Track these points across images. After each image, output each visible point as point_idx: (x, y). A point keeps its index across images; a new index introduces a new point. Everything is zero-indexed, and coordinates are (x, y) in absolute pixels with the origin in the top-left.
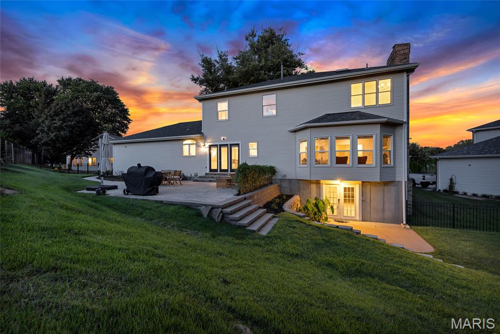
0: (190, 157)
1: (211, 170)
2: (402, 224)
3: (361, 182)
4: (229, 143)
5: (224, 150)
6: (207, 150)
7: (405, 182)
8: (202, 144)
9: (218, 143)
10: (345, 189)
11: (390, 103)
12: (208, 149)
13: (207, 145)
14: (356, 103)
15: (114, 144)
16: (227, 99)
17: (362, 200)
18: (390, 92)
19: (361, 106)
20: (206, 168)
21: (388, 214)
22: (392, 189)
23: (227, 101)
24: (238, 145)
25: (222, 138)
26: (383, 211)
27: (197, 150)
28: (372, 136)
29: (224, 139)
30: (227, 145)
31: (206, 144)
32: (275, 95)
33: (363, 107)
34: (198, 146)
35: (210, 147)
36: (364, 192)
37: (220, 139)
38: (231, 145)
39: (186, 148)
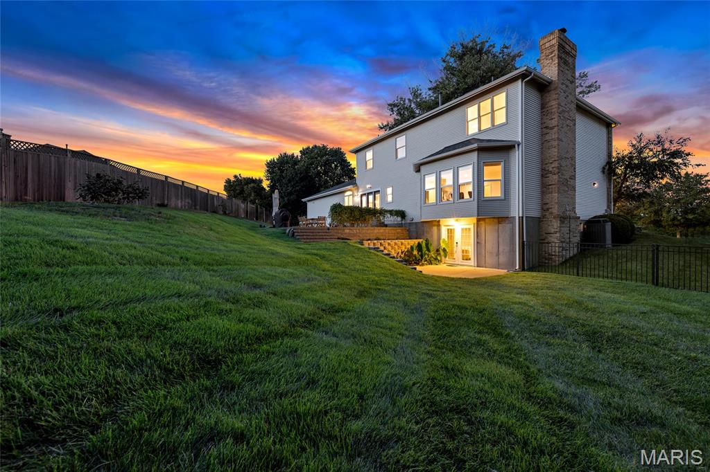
3: (475, 220)
4: (373, 191)
5: (371, 197)
6: (359, 199)
7: (519, 217)
8: (356, 194)
9: (367, 192)
10: (463, 229)
11: (505, 122)
14: (473, 129)
16: (371, 148)
17: (477, 243)
18: (505, 109)
19: (478, 131)
21: (503, 258)
22: (508, 226)
23: (372, 150)
24: (380, 192)
25: (368, 187)
26: (498, 254)
27: (353, 200)
31: (359, 193)
32: (404, 136)
33: (479, 133)
34: (353, 196)
35: (362, 196)
36: (479, 234)
38: (375, 192)
39: (346, 199)
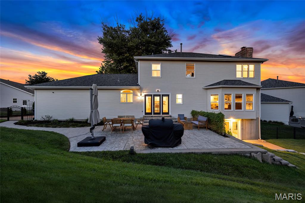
0: (127, 103)
1: (146, 113)
2: (259, 139)
3: (241, 119)
4: (161, 94)
5: (157, 98)
8: (139, 94)
9: (153, 94)
10: (233, 123)
11: (253, 77)
12: (144, 97)
13: (143, 94)
14: (239, 75)
15: (36, 89)
16: (161, 62)
17: (242, 129)
18: (253, 72)
19: (241, 77)
20: (142, 112)
21: (253, 135)
22: (255, 121)
23: (161, 64)
24: (168, 95)
25: (157, 90)
26: (251, 133)
27: (134, 98)
28: (252, 95)
30: (159, 95)
31: (142, 94)
33: (242, 78)
34: (135, 95)
36: (243, 125)
37: (155, 90)
38: (163, 95)
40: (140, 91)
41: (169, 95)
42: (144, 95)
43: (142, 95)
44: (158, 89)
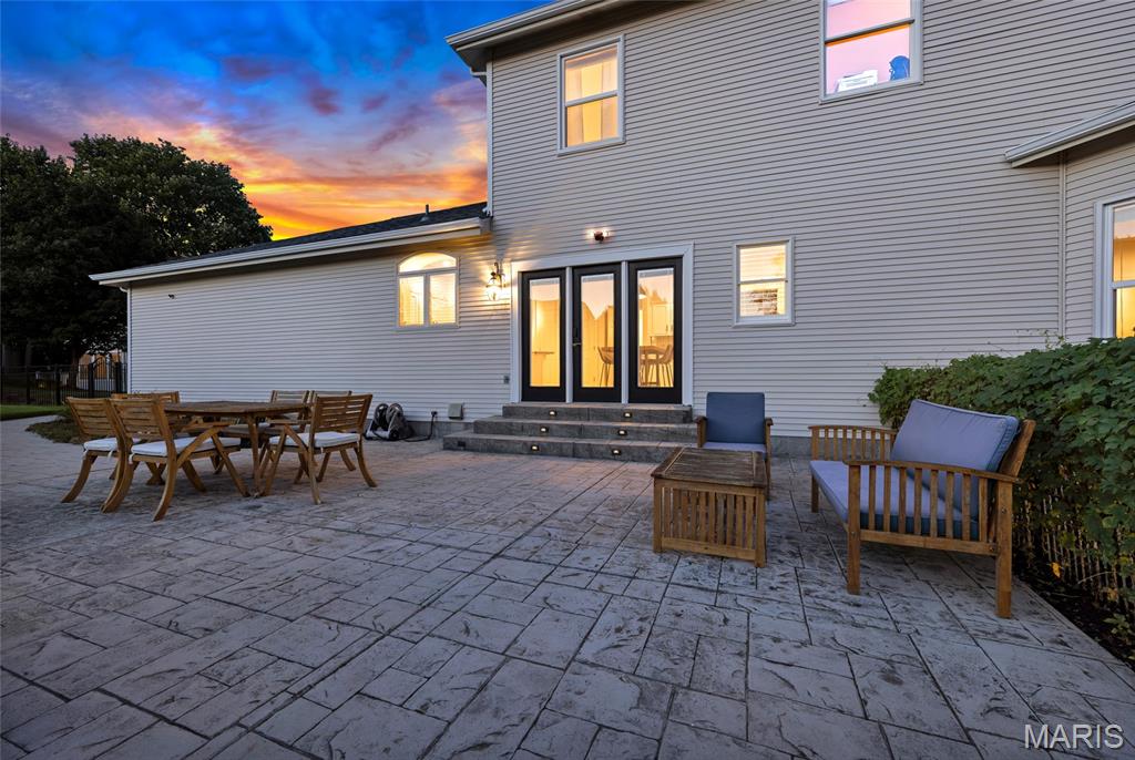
0: (430, 330)
1: (529, 392)
4: (624, 256)
6: (511, 294)
8: (486, 270)
9: (568, 261)
12: (516, 290)
13: (512, 270)
15: (133, 285)
20: (507, 380)
23: (620, 45)
24: (674, 263)
25: (591, 234)
27: (461, 297)
29: (599, 237)
30: (611, 268)
31: (506, 268)
34: (467, 279)
35: (526, 279)
37: (581, 235)
38: (638, 265)
39: (411, 289)
40: (491, 252)
41: (680, 258)
42: (515, 275)
43: (507, 279)
44: (598, 223)
